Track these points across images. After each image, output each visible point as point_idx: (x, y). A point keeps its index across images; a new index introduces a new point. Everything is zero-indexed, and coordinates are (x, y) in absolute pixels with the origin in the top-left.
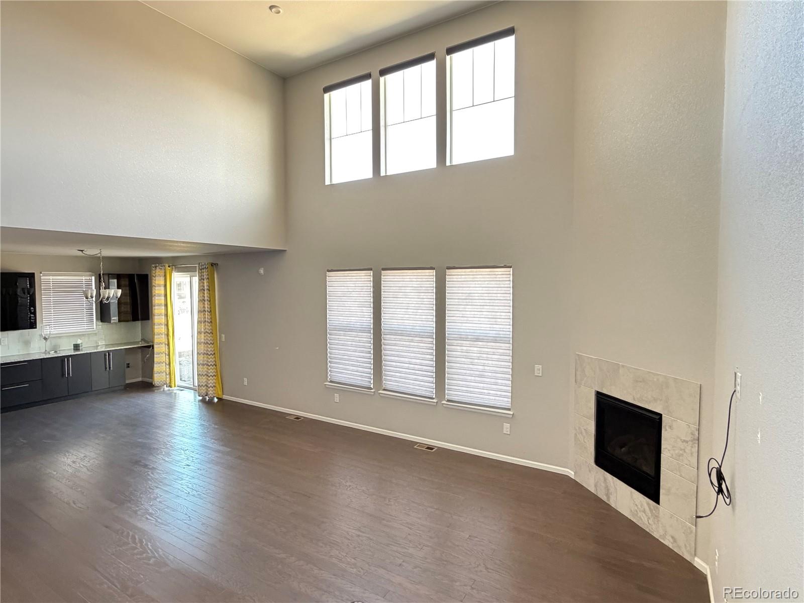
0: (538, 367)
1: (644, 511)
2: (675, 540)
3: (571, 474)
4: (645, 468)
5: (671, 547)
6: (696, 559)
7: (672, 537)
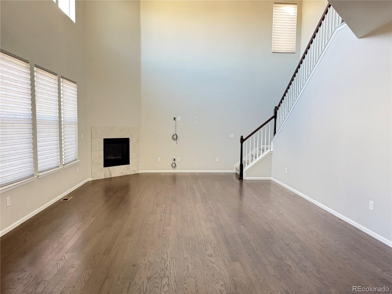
1: (125, 170)
3: (90, 179)
5: (133, 173)
6: (139, 171)
7: (133, 171)
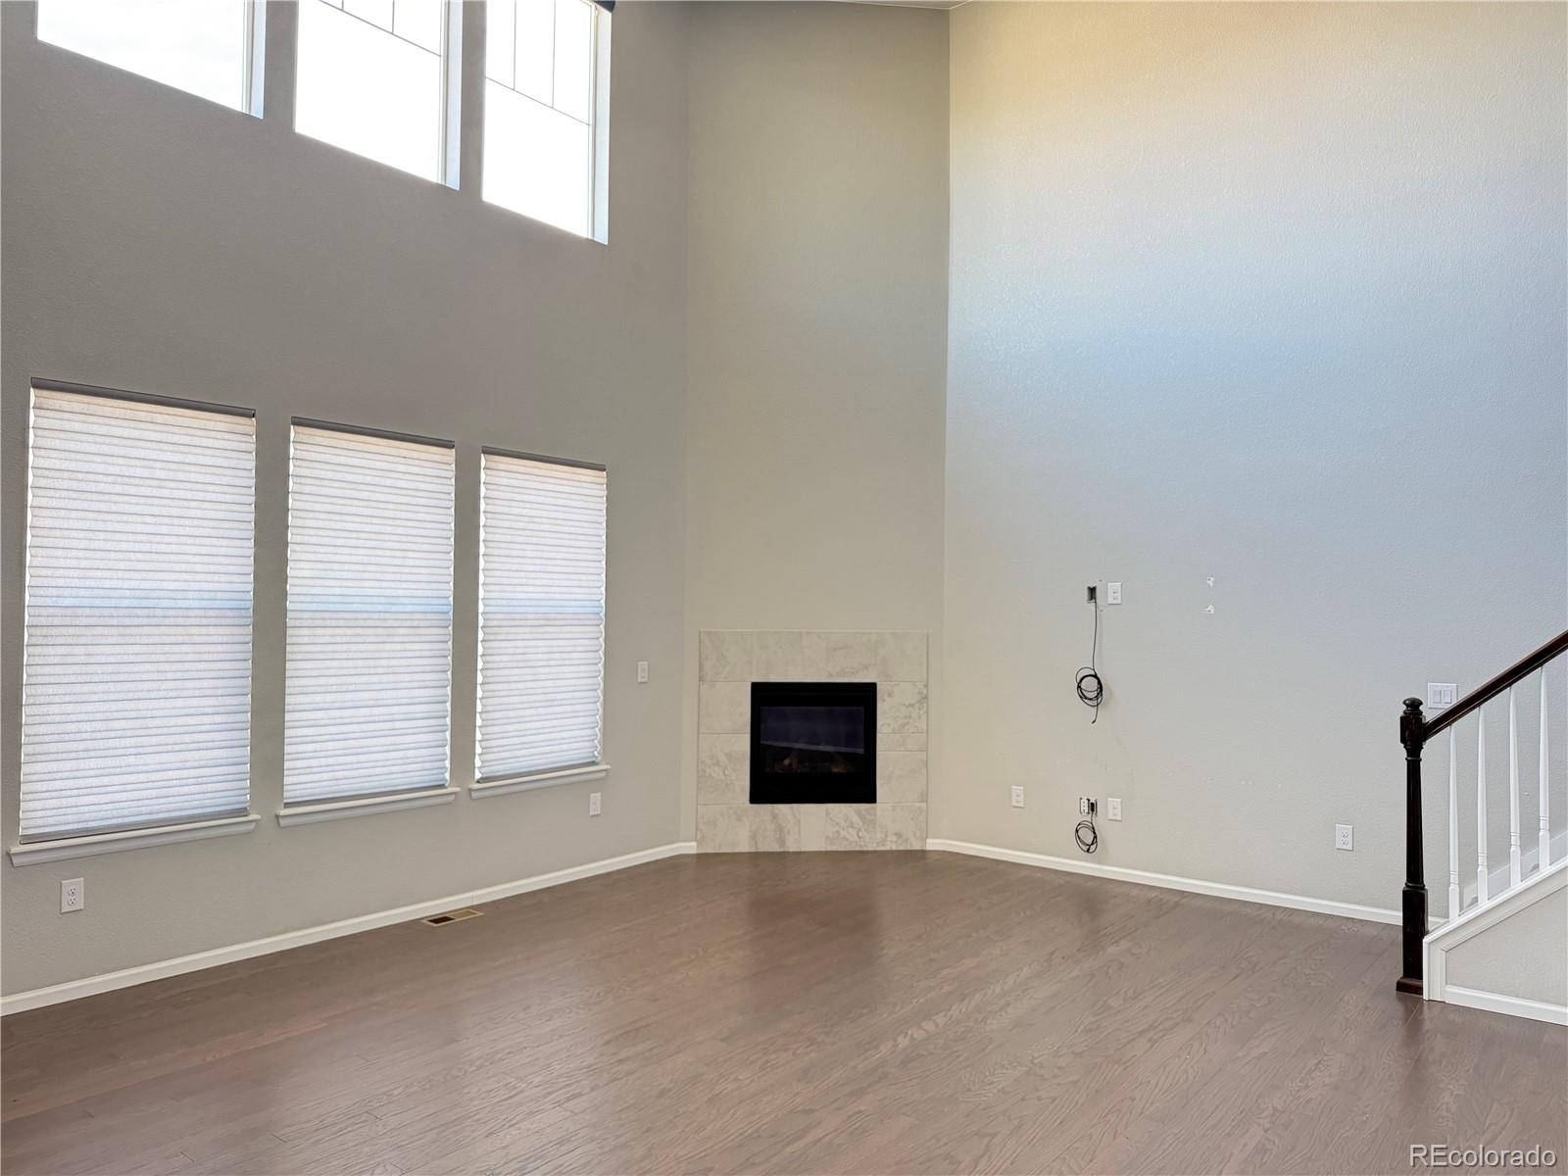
0: (643, 665)
1: (852, 826)
2: (898, 835)
3: (689, 847)
5: (894, 848)
6: (928, 841)
7: (896, 834)
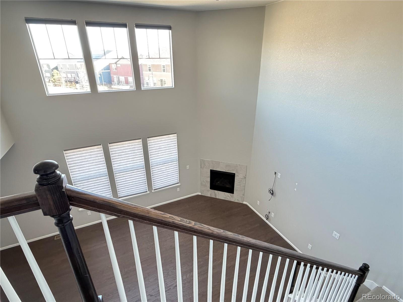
0: (188, 166)
1: (229, 197)
2: (238, 200)
3: (200, 194)
4: (227, 186)
5: (237, 202)
6: (244, 202)
